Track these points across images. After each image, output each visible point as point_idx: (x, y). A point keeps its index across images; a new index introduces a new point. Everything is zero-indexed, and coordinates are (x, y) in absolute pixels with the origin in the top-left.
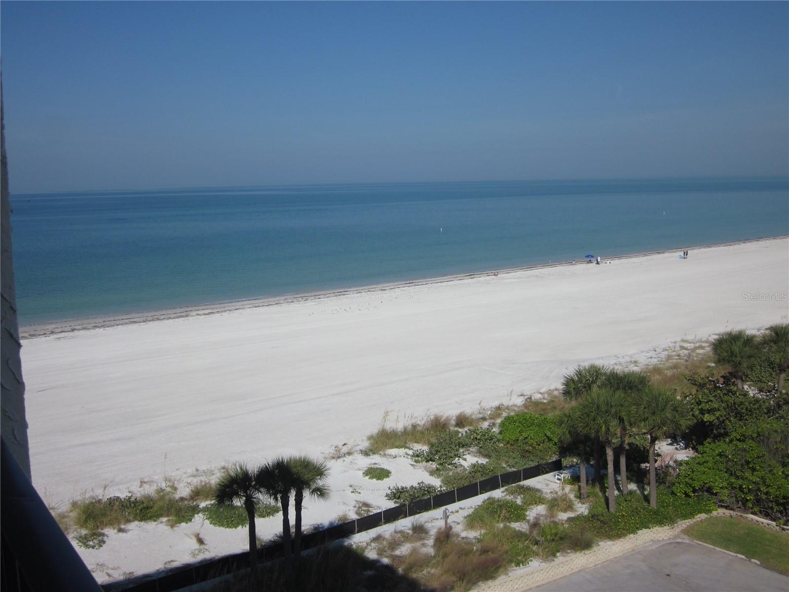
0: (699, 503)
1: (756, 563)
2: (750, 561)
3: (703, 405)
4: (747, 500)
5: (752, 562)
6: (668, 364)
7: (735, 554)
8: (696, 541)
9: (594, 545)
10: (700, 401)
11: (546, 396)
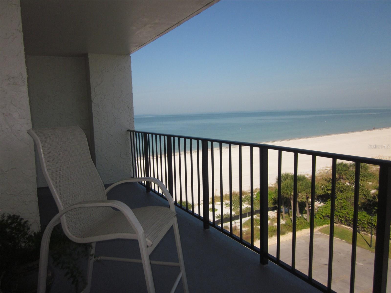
0: (325, 221)
1: (344, 241)
2: (342, 241)
3: (328, 187)
4: (342, 220)
5: (343, 241)
6: (319, 175)
7: (337, 238)
8: (323, 234)
9: (286, 234)
10: (327, 186)
11: (273, 185)
